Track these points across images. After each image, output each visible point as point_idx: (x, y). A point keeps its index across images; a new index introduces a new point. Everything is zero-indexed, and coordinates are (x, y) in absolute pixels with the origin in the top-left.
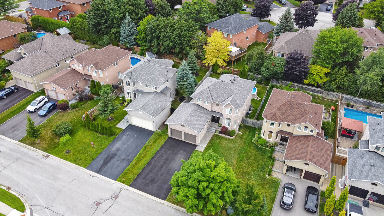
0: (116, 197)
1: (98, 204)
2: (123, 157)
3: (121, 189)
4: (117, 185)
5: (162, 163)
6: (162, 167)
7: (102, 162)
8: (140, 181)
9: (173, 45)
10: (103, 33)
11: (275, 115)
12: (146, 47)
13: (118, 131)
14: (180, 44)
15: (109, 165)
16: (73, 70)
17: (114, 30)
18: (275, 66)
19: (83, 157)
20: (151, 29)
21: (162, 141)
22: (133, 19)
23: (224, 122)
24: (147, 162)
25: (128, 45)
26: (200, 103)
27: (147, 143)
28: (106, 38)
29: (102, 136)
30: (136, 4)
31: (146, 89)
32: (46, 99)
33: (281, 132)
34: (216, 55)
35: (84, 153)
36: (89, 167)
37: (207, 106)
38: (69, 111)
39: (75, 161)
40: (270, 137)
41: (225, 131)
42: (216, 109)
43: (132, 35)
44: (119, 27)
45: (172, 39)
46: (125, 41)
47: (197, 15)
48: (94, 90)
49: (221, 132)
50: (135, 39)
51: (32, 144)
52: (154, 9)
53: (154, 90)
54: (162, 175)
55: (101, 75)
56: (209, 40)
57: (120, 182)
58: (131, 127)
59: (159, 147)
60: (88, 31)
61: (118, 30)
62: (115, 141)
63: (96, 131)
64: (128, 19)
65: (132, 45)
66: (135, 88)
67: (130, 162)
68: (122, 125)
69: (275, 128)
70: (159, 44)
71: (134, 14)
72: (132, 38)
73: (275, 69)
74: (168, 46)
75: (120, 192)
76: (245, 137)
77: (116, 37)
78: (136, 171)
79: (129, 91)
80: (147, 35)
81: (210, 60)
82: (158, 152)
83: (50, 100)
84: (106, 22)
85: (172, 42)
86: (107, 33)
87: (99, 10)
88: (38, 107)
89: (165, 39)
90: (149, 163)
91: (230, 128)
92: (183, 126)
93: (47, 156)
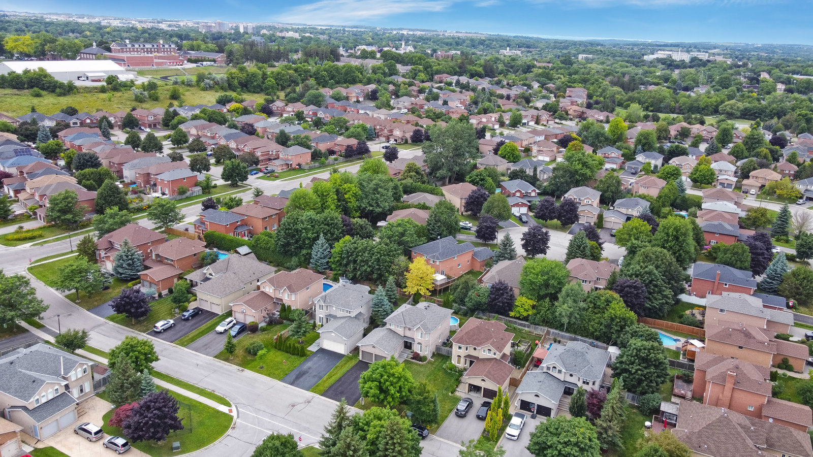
0: (309, 402)
1: (293, 406)
2: (314, 373)
3: (313, 397)
4: (309, 394)
5: (351, 379)
6: (352, 382)
7: (294, 377)
8: (330, 392)
9: (371, 271)
10: (291, 254)
11: (462, 338)
12: (340, 272)
13: (309, 353)
14: (379, 269)
15: (301, 379)
16: (263, 292)
17: (304, 252)
18: (479, 296)
19: (277, 372)
20: (348, 252)
21: (353, 363)
22: (328, 240)
23: (416, 348)
24: (337, 379)
25: (319, 268)
26: (392, 327)
27: (338, 364)
28: (295, 260)
29: (293, 357)
30: (332, 224)
31: (340, 314)
32: (234, 322)
33: (469, 356)
34: (418, 282)
35: (277, 369)
36: (282, 380)
37: (400, 331)
38: (259, 333)
39: (269, 375)
40: (459, 362)
41: (416, 357)
42: (408, 334)
43: (324, 258)
44: (311, 247)
45: (370, 263)
46: (316, 264)
47: (400, 238)
48: (283, 314)
49: (412, 358)
50: (328, 262)
51: (227, 360)
52: (352, 229)
53: (348, 314)
54: (351, 388)
55: (293, 299)
56: (411, 266)
57: (312, 392)
58: (322, 351)
59: (350, 367)
60: (273, 251)
61: (309, 251)
62: (306, 361)
63: (287, 352)
64: (322, 240)
65: (324, 269)
66: (328, 312)
67: (321, 378)
68: (313, 348)
69: (463, 352)
70: (355, 269)
71: (329, 235)
72: (325, 261)
73: (479, 299)
74: (365, 271)
75: (312, 399)
76: (437, 363)
77: (306, 259)
78: (327, 385)
79: (321, 316)
80: (344, 258)
81: (411, 289)
82: (348, 371)
83: (238, 323)
84: (297, 242)
85: (370, 267)
86: (296, 255)
87: (291, 229)
88: (227, 328)
89: (362, 264)
90: (340, 380)
91: (422, 354)
92: (374, 347)
93: (243, 371)
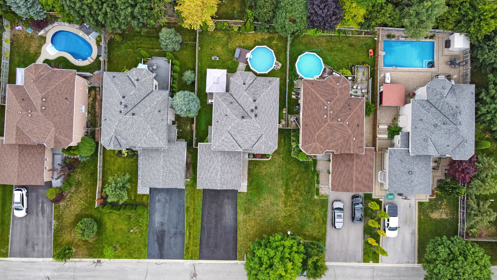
0: (195, 275)
2: (173, 231)
3: (194, 265)
4: (187, 263)
5: (214, 222)
6: (216, 227)
7: (156, 245)
8: (205, 251)
11: (315, 147)
13: (144, 199)
15: (166, 246)
18: (295, 21)
21: (199, 194)
24: (199, 227)
27: (186, 204)
29: (133, 214)
35: (132, 243)
36: (150, 256)
38: (67, 195)
39: (130, 255)
54: (221, 236)
57: (189, 260)
59: (201, 203)
62: (151, 215)
68: (143, 189)
75: (195, 269)
82: (203, 210)
90: (202, 228)
93: (99, 262)
